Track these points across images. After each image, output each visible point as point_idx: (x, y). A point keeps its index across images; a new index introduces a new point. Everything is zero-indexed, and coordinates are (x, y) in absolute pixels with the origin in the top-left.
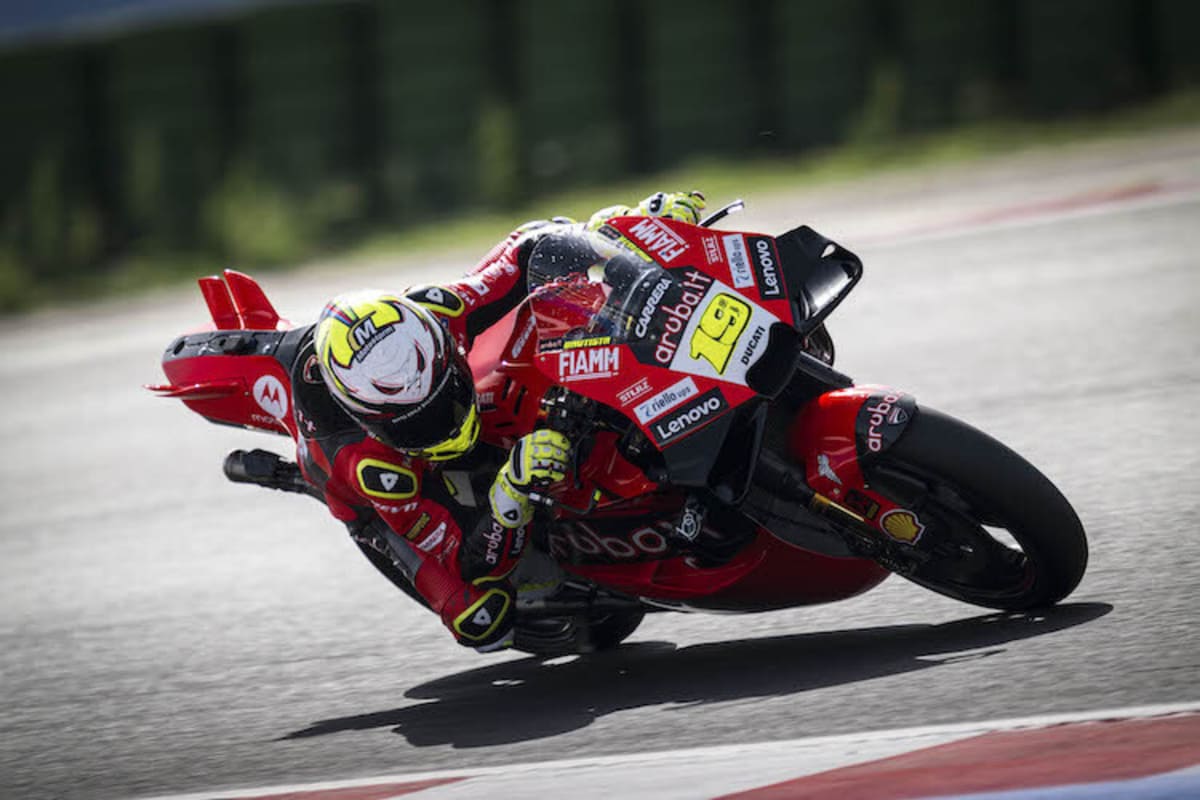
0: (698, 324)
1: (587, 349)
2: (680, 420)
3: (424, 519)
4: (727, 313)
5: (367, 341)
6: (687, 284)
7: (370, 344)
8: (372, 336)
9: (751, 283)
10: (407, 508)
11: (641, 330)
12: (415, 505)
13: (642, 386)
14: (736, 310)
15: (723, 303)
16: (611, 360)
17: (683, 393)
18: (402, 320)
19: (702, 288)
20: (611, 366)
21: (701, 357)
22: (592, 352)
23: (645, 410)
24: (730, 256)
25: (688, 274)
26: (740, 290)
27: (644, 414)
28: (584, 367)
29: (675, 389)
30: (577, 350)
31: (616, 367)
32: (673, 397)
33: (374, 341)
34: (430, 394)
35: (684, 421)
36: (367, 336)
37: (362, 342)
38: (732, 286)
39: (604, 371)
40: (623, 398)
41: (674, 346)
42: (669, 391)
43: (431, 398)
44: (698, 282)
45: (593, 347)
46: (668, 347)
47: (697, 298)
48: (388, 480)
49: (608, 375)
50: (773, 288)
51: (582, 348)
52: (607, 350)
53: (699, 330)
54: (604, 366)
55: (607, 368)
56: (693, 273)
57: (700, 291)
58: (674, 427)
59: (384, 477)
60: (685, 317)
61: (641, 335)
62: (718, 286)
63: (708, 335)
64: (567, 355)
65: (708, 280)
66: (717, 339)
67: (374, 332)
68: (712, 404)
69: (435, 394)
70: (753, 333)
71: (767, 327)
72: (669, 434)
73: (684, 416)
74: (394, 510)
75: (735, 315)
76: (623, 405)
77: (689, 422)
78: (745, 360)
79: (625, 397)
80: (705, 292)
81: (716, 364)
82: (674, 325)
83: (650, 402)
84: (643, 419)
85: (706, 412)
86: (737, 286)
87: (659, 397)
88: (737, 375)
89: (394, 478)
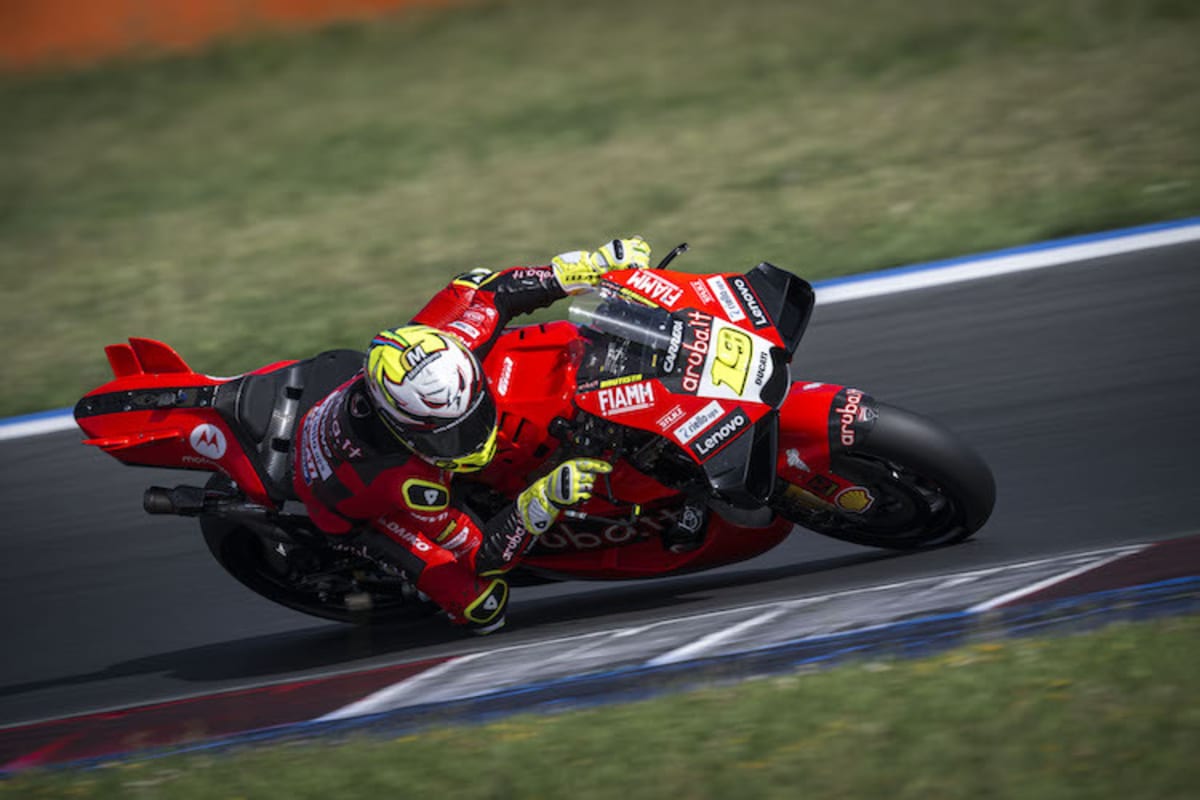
0: (715, 356)
1: (622, 386)
2: (714, 437)
3: (453, 525)
4: (734, 345)
5: (418, 363)
6: (693, 323)
7: (421, 365)
8: (422, 359)
9: (741, 316)
10: (441, 517)
11: (669, 365)
12: (446, 514)
13: (676, 413)
14: (739, 340)
15: (727, 336)
16: (646, 393)
17: (712, 415)
18: (447, 348)
19: (706, 325)
20: (647, 399)
21: (722, 383)
22: (627, 388)
23: (683, 432)
24: (719, 296)
25: (692, 315)
26: (736, 323)
27: (684, 435)
28: (623, 401)
29: (705, 412)
30: (614, 388)
31: (651, 399)
32: (704, 419)
33: (424, 363)
34: (467, 411)
35: (717, 438)
36: (418, 359)
37: (414, 364)
38: (728, 320)
39: (641, 403)
40: (663, 424)
41: (697, 376)
42: (700, 414)
43: (467, 415)
44: (701, 320)
45: (627, 384)
46: (694, 378)
47: (707, 334)
48: (431, 496)
49: (646, 406)
50: (760, 319)
51: (618, 386)
52: (641, 386)
53: (717, 362)
54: (641, 399)
55: (643, 400)
56: (694, 313)
57: (706, 327)
58: (710, 443)
59: (427, 494)
60: (703, 351)
61: (668, 370)
62: (718, 323)
63: (725, 364)
64: (605, 392)
65: (708, 318)
66: (733, 367)
67: (424, 356)
68: (738, 421)
69: (471, 411)
70: (759, 358)
71: (767, 351)
72: (706, 450)
73: (717, 434)
74: (432, 520)
75: (740, 344)
76: (664, 430)
77: (721, 438)
78: (758, 382)
79: (664, 423)
80: (710, 327)
81: (735, 387)
82: (696, 359)
83: (686, 425)
84: (684, 440)
85: (733, 428)
86: (733, 320)
87: (693, 420)
88: (753, 395)
89: (435, 493)
